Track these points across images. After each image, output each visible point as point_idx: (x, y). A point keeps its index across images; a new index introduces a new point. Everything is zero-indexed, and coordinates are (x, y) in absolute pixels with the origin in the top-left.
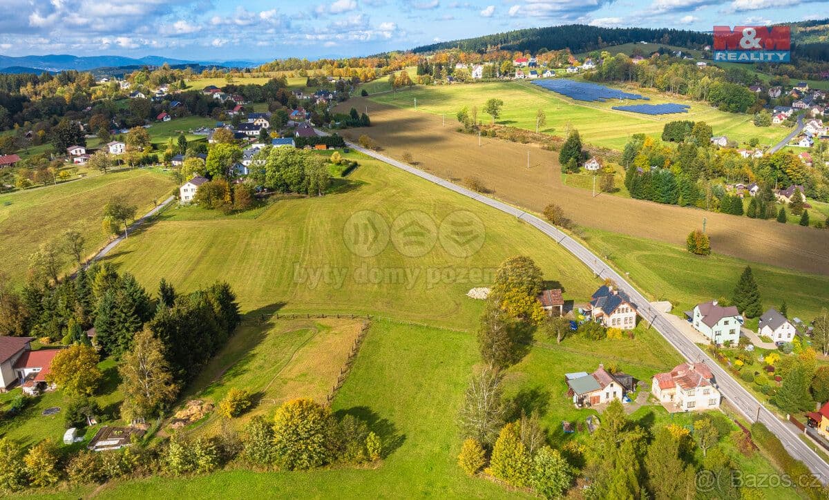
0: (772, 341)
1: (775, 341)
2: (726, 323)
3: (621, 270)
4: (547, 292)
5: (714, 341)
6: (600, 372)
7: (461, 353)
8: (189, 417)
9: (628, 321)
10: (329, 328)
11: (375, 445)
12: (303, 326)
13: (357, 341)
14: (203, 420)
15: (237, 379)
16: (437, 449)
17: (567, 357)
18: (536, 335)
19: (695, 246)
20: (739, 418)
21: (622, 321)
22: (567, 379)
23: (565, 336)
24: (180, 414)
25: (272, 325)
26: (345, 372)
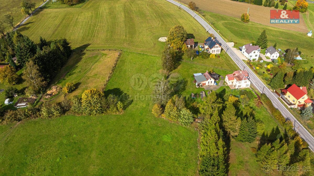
0: (270, 59)
1: (271, 58)
2: (254, 52)
3: (216, 29)
4: (188, 39)
5: (249, 59)
6: (207, 73)
7: (155, 65)
8: (52, 93)
9: (218, 51)
10: (106, 55)
11: (121, 106)
12: (96, 54)
13: (116, 60)
14: (58, 94)
15: (70, 77)
16: (144, 106)
17: (194, 66)
18: (183, 57)
19: (244, 19)
20: (256, 91)
21: (216, 51)
22: (194, 76)
23: (194, 57)
24: (49, 92)
25: (84, 54)
26: (111, 73)
